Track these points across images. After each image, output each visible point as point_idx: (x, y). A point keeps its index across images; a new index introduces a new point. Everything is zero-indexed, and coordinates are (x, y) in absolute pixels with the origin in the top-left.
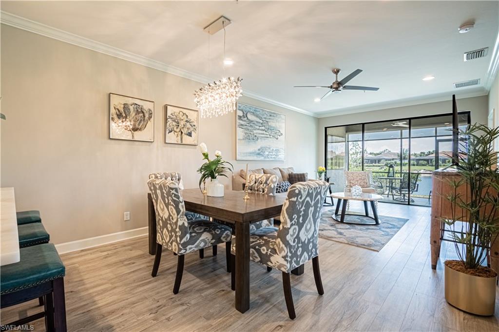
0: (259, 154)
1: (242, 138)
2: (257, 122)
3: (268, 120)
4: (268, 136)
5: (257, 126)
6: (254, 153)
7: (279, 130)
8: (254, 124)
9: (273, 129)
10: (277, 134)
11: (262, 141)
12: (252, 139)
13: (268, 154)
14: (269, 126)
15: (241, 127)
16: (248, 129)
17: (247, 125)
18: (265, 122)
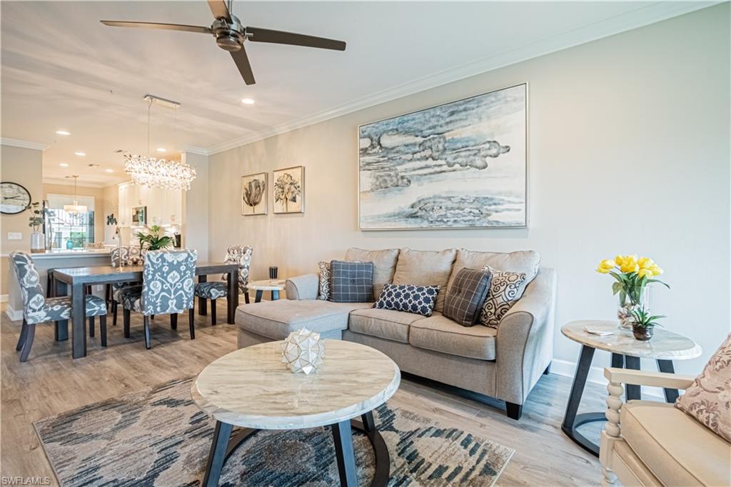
0: (413, 216)
1: (369, 189)
2: (406, 146)
3: (439, 130)
4: (445, 168)
5: (407, 153)
6: (399, 214)
7: (489, 140)
8: (397, 152)
9: (464, 144)
10: (483, 153)
11: (422, 185)
12: (392, 185)
13: (444, 213)
14: (449, 142)
15: (367, 167)
16: (382, 168)
17: (382, 159)
18: (431, 136)
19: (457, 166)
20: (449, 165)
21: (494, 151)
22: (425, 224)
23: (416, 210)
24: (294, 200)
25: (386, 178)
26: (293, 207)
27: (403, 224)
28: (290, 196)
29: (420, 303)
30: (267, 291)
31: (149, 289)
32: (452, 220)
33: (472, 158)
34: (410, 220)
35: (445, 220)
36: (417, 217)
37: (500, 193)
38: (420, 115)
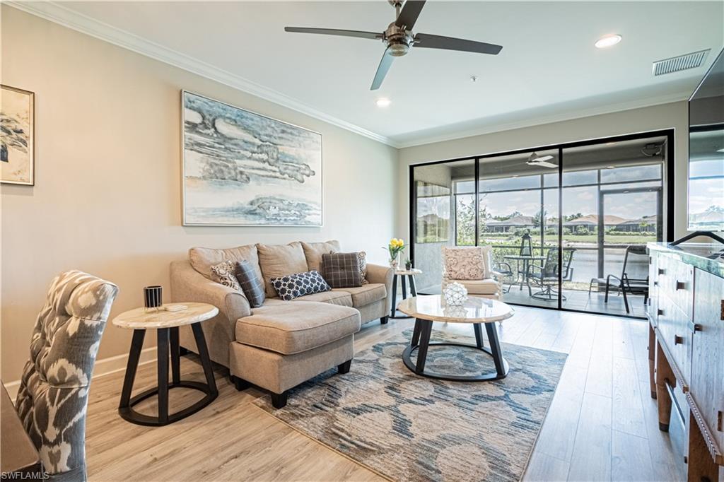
0: (252, 213)
1: (200, 175)
2: (245, 142)
4: (278, 174)
5: (246, 150)
6: (237, 210)
7: (305, 163)
8: (236, 145)
9: (291, 160)
10: (302, 171)
11: (260, 185)
12: (230, 178)
13: (277, 213)
14: (280, 153)
15: (196, 147)
16: (218, 156)
17: (217, 145)
18: (268, 143)
19: (286, 176)
20: (282, 174)
21: (307, 172)
22: (263, 221)
23: (255, 207)
25: (224, 168)
27: (242, 220)
32: (283, 219)
33: (296, 172)
34: (251, 217)
35: (278, 218)
36: (256, 214)
37: (310, 202)
38: (258, 119)
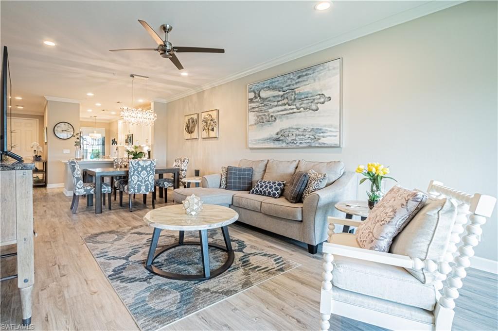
0: (278, 140)
1: (253, 123)
2: (274, 97)
3: (292, 87)
4: (295, 110)
5: (274, 102)
6: (270, 139)
7: (319, 93)
8: (269, 101)
9: (306, 96)
10: (316, 101)
11: (282, 121)
12: (266, 121)
13: (294, 138)
14: (297, 94)
15: (252, 110)
16: (261, 111)
17: (261, 105)
18: (288, 91)
19: (302, 109)
20: (298, 109)
21: (322, 100)
22: (284, 145)
23: (279, 136)
24: (213, 130)
25: (263, 117)
26: (212, 134)
27: (272, 145)
28: (210, 128)
29: (272, 191)
30: (193, 183)
31: (132, 180)
32: (299, 142)
33: (310, 104)
34: (276, 142)
35: (295, 142)
36: (280, 140)
37: (325, 126)
38: (282, 78)
